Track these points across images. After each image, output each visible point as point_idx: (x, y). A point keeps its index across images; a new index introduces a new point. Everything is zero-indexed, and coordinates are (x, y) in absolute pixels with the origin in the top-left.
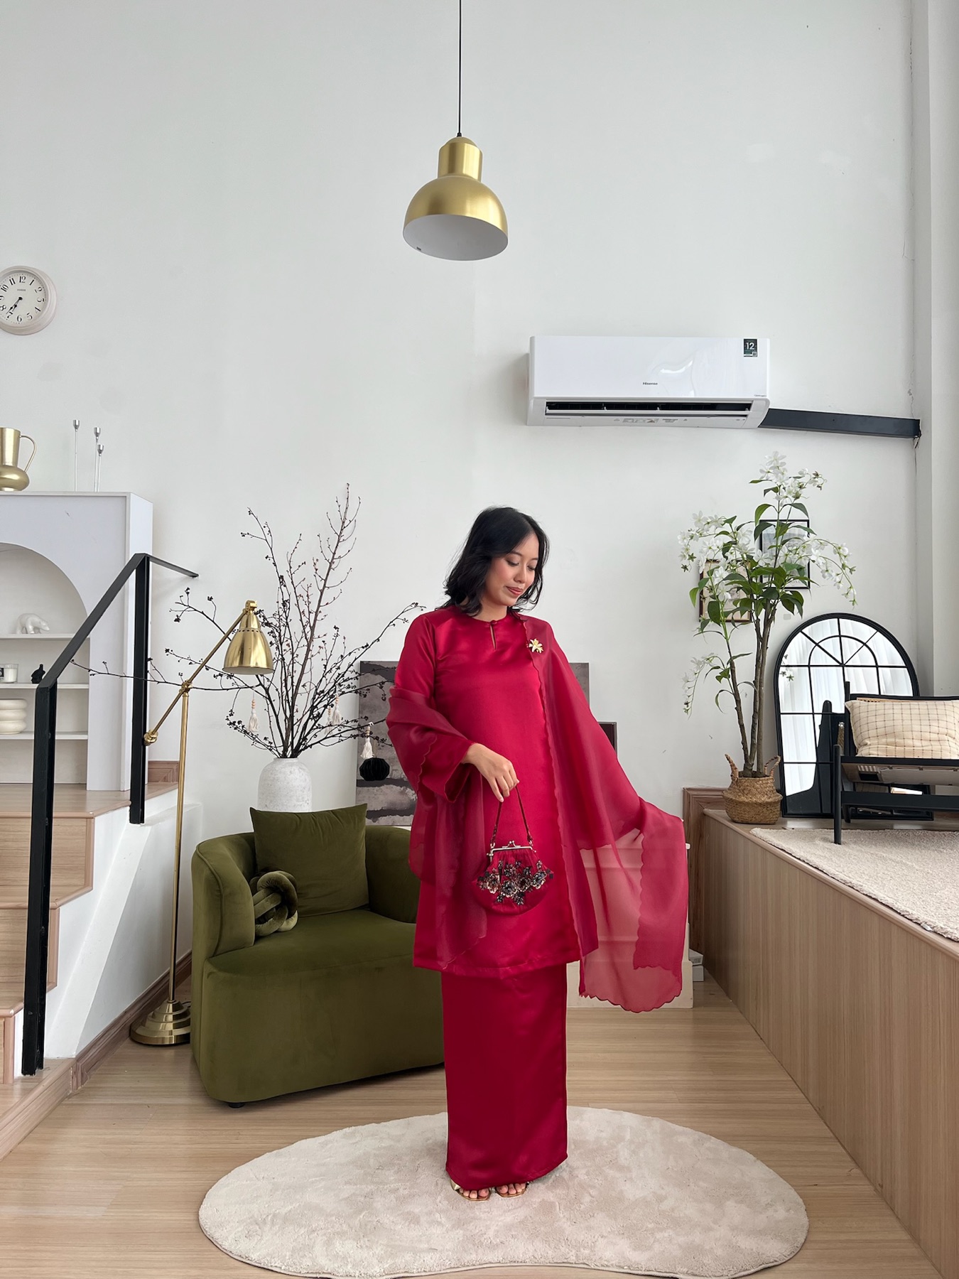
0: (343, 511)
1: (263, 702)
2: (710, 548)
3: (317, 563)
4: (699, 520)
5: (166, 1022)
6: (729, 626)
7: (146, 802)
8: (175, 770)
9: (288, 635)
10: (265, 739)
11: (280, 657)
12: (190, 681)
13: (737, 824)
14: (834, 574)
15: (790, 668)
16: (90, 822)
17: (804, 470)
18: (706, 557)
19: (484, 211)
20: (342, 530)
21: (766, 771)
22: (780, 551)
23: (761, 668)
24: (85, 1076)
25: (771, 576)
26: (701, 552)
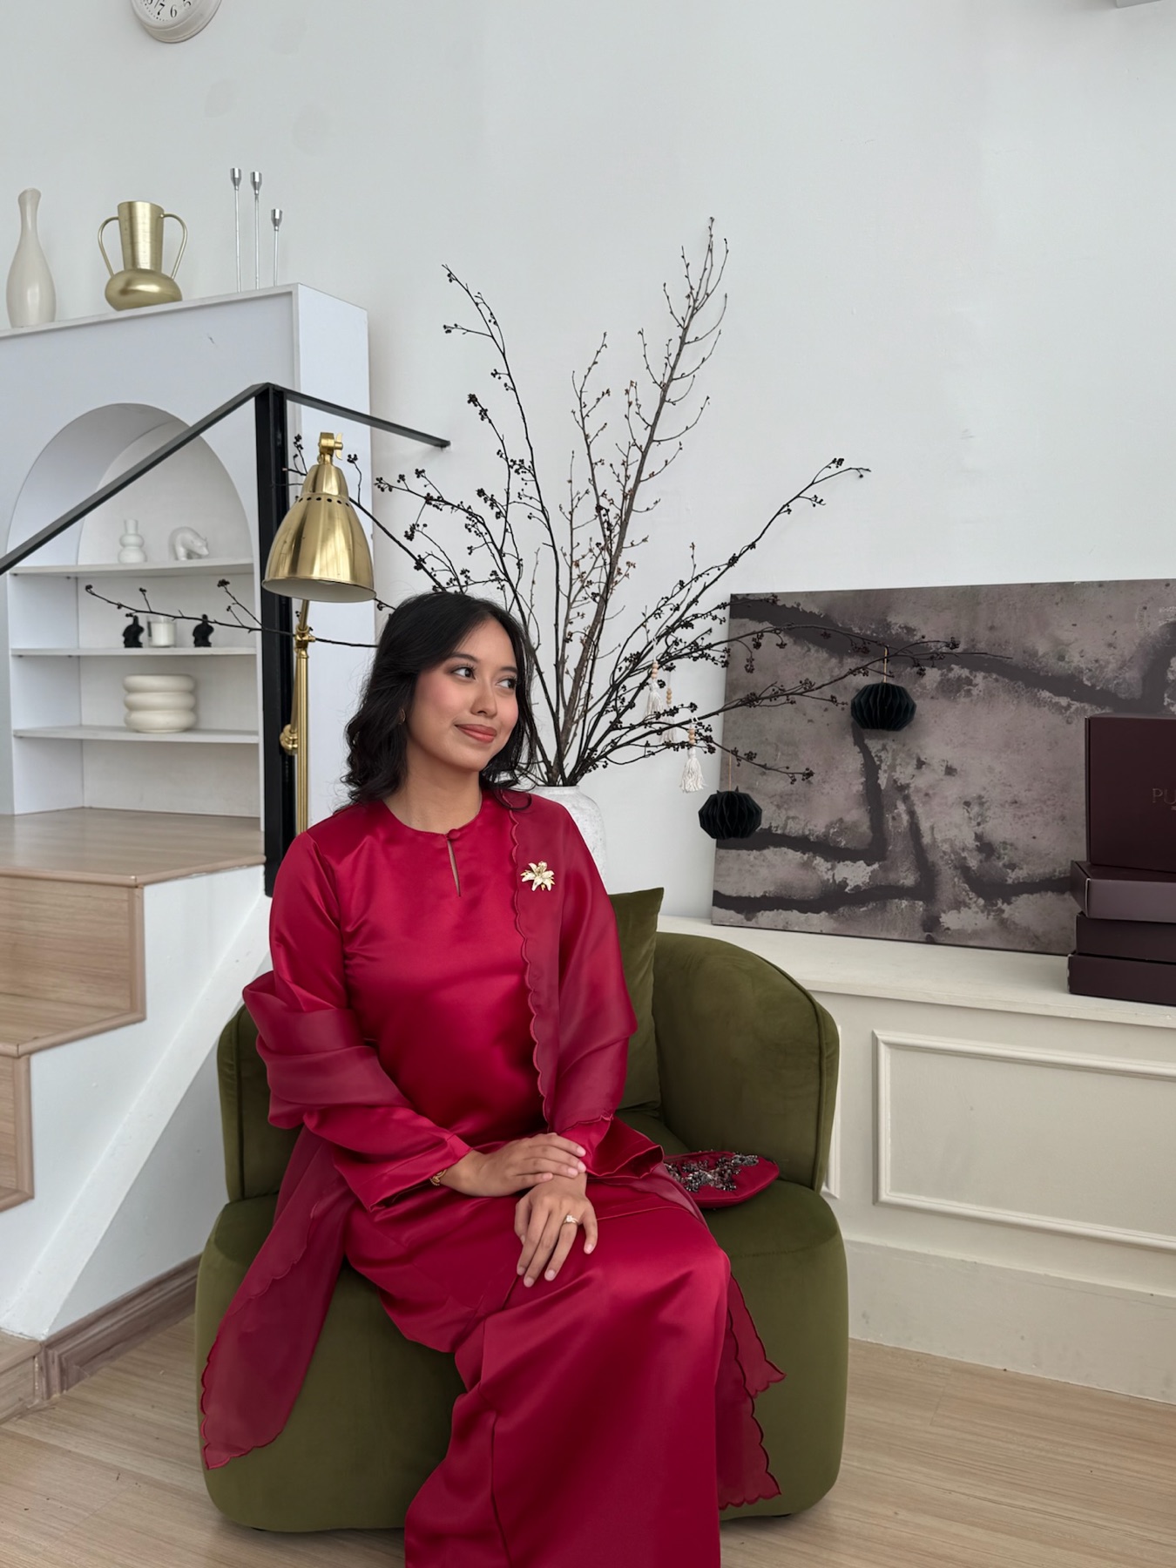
20: (691, 315)
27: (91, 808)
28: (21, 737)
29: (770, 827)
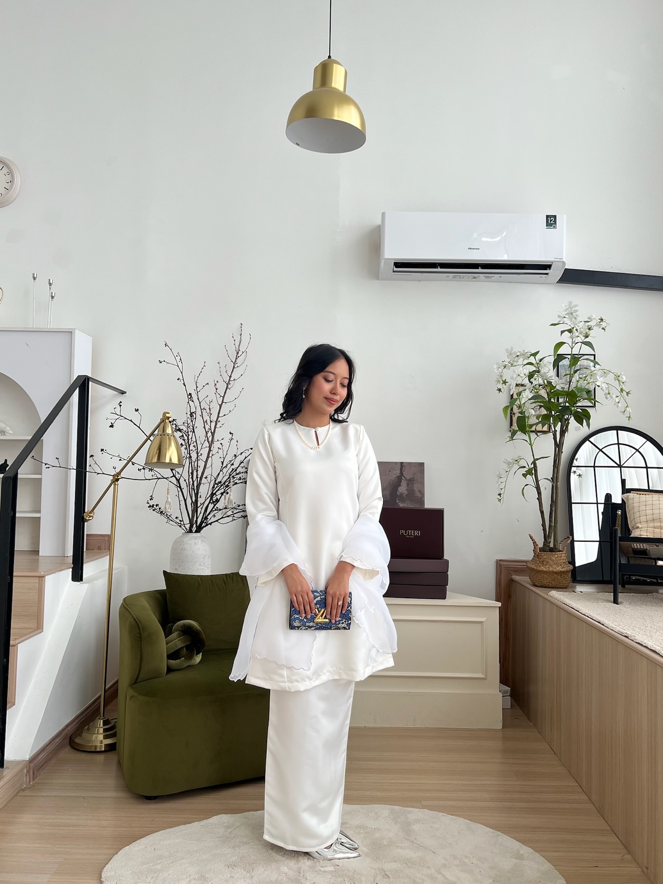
0: (237, 343)
1: (174, 490)
2: (519, 375)
3: (217, 384)
4: (511, 354)
5: (98, 733)
6: (533, 436)
7: (84, 565)
8: (107, 541)
9: (194, 439)
10: (176, 518)
11: (188, 455)
12: (119, 473)
13: (537, 588)
14: (614, 396)
15: (580, 468)
16: (42, 580)
17: (592, 316)
18: (515, 382)
19: (347, 115)
20: (236, 359)
21: (560, 547)
22: (573, 378)
23: (557, 468)
24: (35, 774)
25: (566, 397)
26: (512, 378)
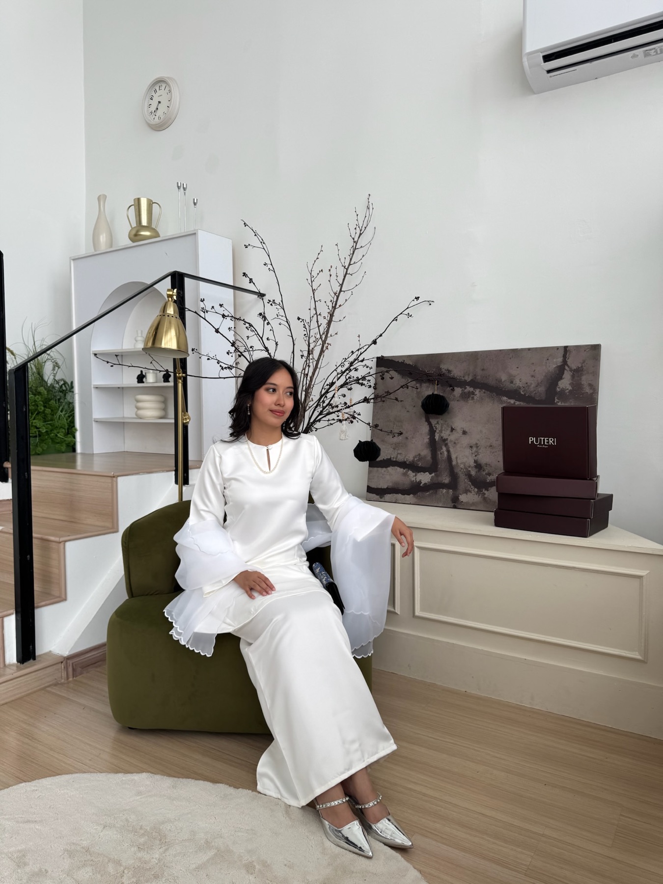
0: (361, 220)
20: (359, 237)
27: (127, 452)
28: (97, 421)
29: (391, 458)
